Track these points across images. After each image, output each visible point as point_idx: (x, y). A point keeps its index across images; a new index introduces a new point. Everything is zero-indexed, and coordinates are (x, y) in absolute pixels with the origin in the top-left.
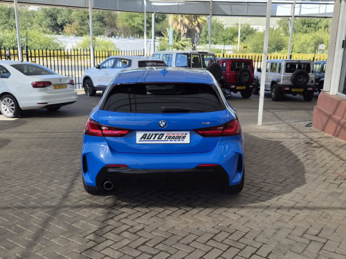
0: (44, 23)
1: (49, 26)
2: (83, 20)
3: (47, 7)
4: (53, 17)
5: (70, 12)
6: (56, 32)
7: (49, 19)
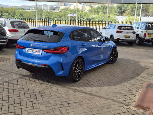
0: (117, 11)
1: (119, 12)
2: (133, 9)
3: (119, 4)
4: (120, 8)
5: (128, 6)
6: (121, 15)
7: (119, 9)
